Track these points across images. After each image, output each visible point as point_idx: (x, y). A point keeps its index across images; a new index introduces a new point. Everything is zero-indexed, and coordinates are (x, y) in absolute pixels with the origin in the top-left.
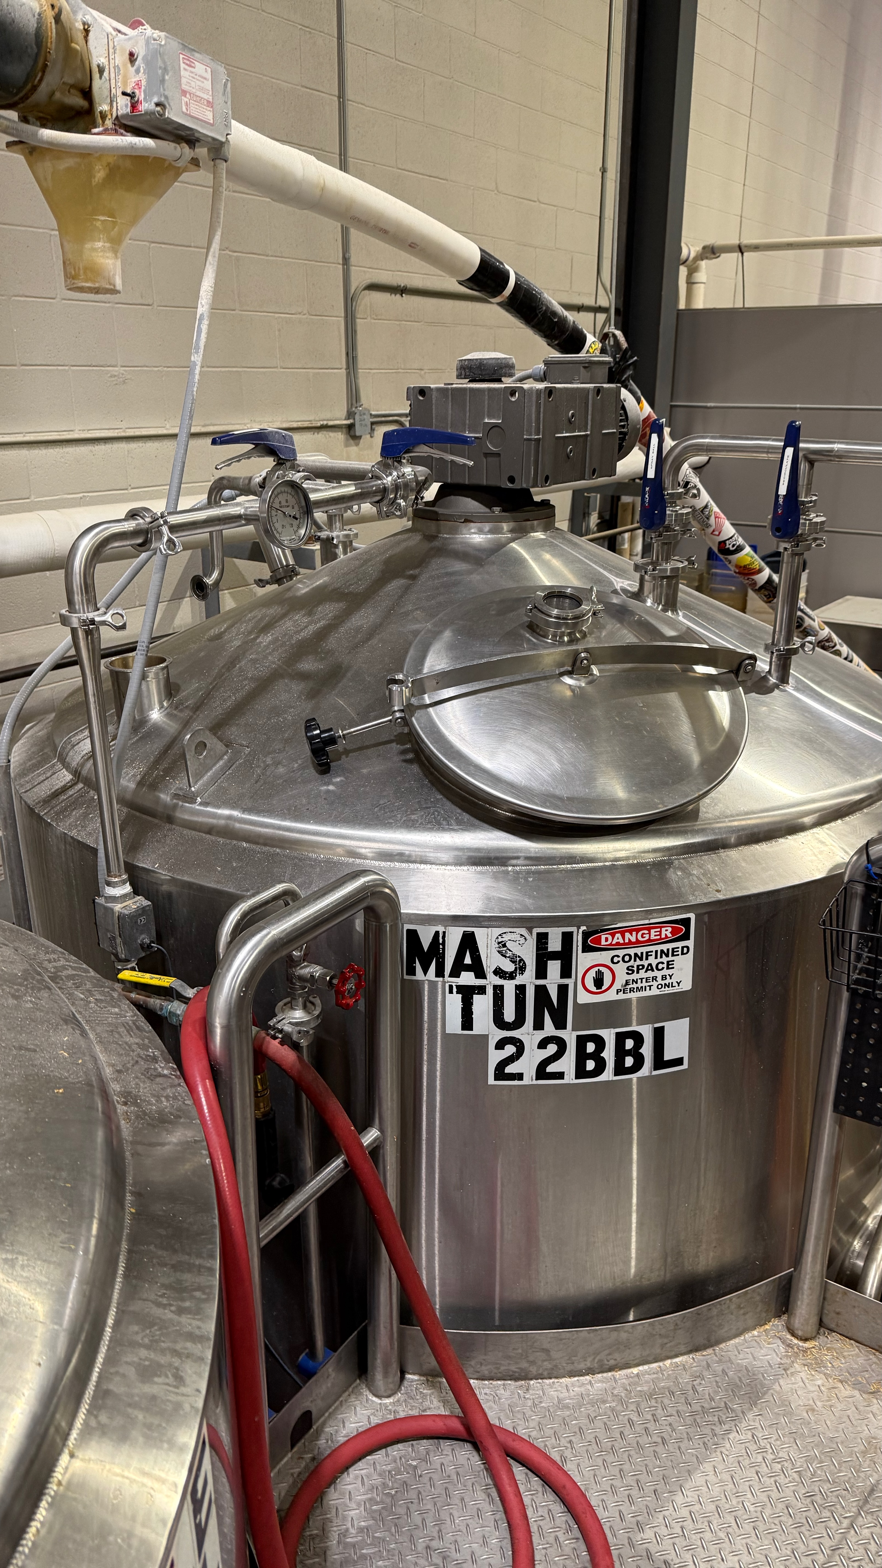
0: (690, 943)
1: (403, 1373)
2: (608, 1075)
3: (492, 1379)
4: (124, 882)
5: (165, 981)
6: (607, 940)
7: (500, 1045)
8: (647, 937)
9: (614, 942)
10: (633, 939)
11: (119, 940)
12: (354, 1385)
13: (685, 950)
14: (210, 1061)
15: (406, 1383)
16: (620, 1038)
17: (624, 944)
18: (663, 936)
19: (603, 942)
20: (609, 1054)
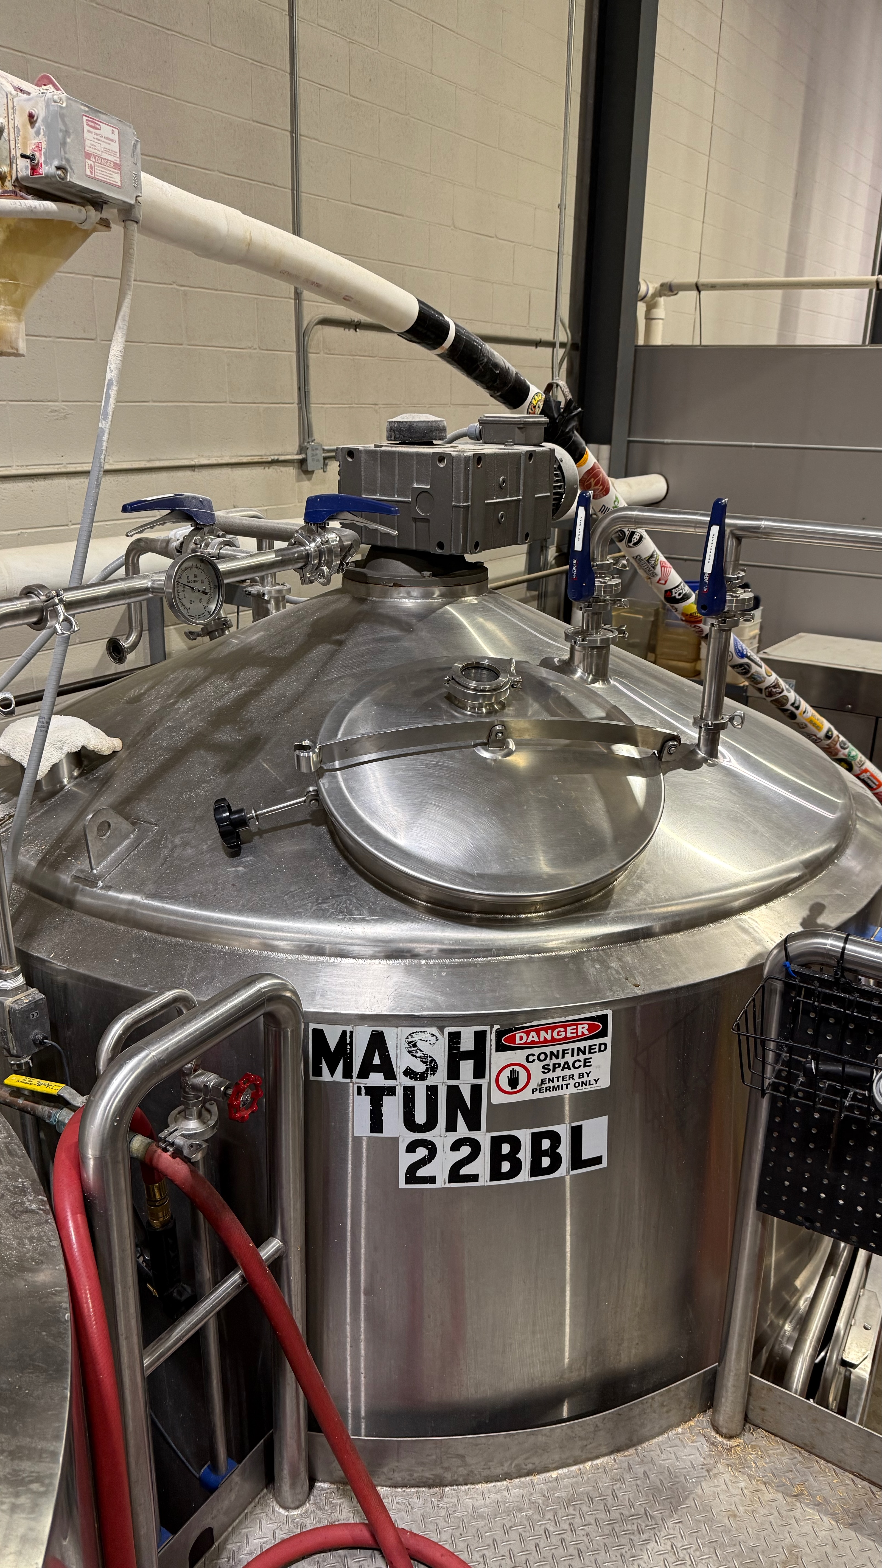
0: (608, 1040)
1: (312, 1481)
2: (524, 1176)
3: (406, 1487)
4: (16, 975)
5: (53, 1088)
6: (521, 1038)
7: (412, 1147)
8: (563, 1035)
9: (529, 1041)
10: (549, 1037)
11: (10, 1035)
12: (262, 1494)
13: (603, 1047)
14: (83, 1191)
15: (315, 1492)
16: (537, 1139)
17: (540, 1042)
18: (580, 1033)
19: (518, 1041)
20: (525, 1155)
